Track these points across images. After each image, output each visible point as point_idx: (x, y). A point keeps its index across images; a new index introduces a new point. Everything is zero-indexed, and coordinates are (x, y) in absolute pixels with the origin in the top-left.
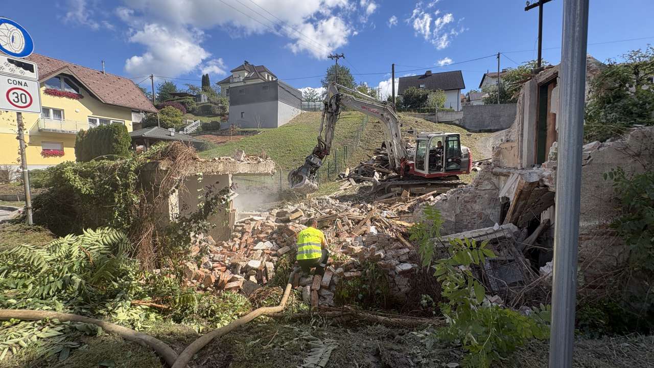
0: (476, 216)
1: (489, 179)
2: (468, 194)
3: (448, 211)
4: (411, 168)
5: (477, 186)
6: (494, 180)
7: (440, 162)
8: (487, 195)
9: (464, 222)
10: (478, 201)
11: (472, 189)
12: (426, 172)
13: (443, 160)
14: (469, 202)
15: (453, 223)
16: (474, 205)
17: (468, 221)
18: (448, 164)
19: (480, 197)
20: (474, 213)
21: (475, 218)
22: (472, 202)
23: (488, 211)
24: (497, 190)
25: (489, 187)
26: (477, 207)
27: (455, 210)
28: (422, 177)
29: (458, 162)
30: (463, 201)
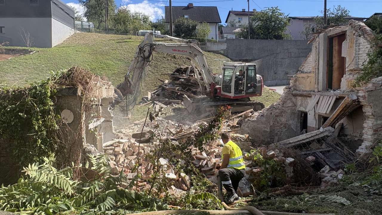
0: (282, 126)
1: (291, 99)
2: (277, 111)
3: (265, 124)
4: (218, 91)
5: (283, 104)
6: (294, 99)
7: (242, 87)
8: (289, 111)
9: (275, 131)
10: (284, 115)
11: (280, 107)
12: (232, 95)
13: (244, 85)
14: (278, 116)
15: (268, 133)
16: (282, 118)
17: (278, 130)
18: (248, 88)
19: (285, 112)
20: (281, 124)
21: (282, 128)
22: (280, 116)
23: (291, 122)
24: (295, 107)
25: (290, 105)
26: (283, 120)
27: (269, 122)
28: (229, 99)
29: (255, 86)
30: (275, 116)
